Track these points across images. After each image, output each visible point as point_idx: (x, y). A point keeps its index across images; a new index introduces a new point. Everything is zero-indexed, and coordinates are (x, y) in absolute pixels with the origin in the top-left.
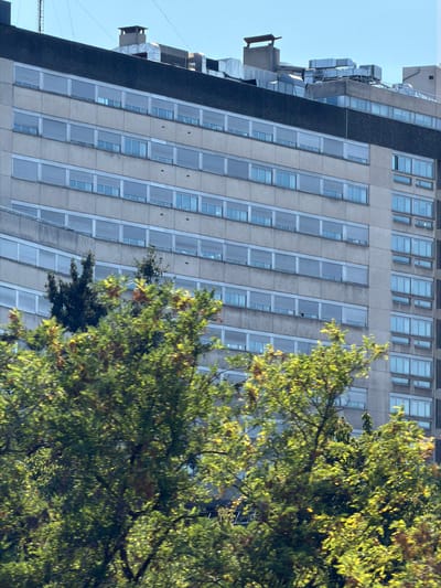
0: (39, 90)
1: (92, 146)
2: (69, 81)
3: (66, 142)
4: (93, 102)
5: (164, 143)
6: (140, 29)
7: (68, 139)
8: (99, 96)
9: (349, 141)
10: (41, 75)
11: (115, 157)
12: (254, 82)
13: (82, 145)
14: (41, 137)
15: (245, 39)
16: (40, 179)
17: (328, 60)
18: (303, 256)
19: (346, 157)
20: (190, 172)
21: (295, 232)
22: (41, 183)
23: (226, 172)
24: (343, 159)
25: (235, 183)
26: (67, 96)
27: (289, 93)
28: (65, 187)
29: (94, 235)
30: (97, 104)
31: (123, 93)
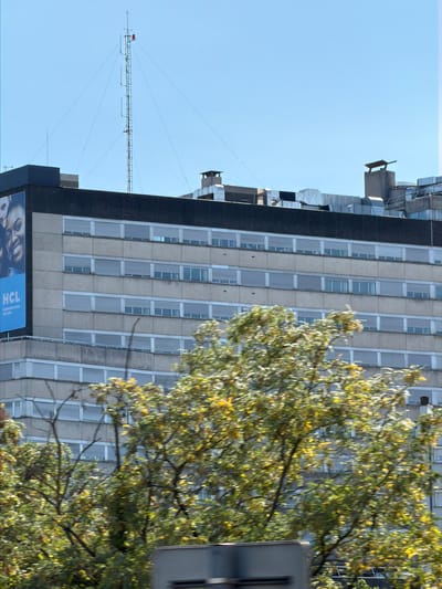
0: (90, 236)
1: (149, 278)
2: (122, 226)
3: (121, 277)
4: (148, 241)
5: (227, 267)
6: (215, 173)
7: (123, 273)
8: (155, 235)
9: (435, 248)
10: (92, 224)
11: (173, 284)
12: (326, 208)
13: (137, 277)
14: (94, 274)
15: (367, 165)
16: (94, 309)
17: (429, 178)
18: (385, 351)
19: (432, 261)
20: (256, 290)
21: (377, 331)
22: (94, 312)
23: (296, 286)
24: (428, 264)
25: (307, 296)
26: (119, 239)
27: (365, 213)
28: (120, 314)
29: (153, 351)
30: (153, 242)
31: (180, 231)
